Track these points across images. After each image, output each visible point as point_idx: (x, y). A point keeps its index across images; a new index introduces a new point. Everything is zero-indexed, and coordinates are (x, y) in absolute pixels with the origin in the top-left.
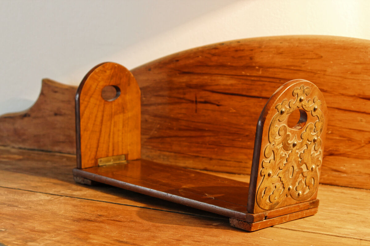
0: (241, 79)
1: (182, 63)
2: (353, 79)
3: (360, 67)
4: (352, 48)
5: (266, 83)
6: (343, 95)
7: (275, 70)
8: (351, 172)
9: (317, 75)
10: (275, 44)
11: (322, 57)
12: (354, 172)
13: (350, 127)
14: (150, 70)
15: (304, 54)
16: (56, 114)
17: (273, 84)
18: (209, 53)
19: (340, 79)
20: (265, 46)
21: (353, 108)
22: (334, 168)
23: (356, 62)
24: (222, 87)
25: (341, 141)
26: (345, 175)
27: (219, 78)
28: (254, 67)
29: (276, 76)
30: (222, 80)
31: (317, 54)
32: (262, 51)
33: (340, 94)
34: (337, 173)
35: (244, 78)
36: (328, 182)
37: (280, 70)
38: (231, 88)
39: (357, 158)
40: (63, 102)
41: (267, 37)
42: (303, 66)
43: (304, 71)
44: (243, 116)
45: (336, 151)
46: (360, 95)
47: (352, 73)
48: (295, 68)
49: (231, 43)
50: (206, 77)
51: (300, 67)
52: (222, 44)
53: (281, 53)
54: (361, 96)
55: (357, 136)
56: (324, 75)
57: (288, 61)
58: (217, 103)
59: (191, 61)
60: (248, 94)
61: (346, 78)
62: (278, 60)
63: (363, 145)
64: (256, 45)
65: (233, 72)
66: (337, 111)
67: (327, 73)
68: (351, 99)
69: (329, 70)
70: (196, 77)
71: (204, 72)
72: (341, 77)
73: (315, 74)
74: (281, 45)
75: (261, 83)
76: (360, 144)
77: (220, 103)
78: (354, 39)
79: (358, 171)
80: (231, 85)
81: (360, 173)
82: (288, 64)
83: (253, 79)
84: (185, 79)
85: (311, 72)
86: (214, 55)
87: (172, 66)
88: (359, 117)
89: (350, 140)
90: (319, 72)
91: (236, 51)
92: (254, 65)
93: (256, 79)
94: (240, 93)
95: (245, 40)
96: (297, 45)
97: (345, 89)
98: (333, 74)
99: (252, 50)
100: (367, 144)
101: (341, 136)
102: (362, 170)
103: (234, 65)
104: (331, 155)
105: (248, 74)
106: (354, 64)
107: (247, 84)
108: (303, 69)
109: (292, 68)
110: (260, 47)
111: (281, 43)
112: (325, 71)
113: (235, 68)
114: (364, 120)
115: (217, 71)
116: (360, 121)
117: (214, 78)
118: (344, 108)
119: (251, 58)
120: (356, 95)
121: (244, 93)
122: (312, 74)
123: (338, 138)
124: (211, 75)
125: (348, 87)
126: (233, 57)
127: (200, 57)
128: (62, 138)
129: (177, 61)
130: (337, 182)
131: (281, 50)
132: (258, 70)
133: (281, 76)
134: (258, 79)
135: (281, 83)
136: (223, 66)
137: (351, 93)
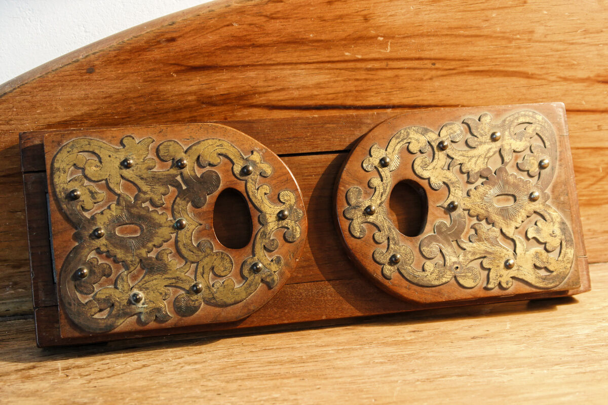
0: (340, 69)
1: (183, 45)
2: (587, 44)
3: (603, 16)
5: (401, 72)
6: (565, 79)
7: (424, 40)
9: (513, 44)
11: (525, 2)
14: (91, 71)
18: (260, 15)
19: (560, 47)
24: (296, 94)
27: (287, 72)
28: (374, 37)
29: (423, 55)
30: (295, 75)
33: (560, 77)
35: (351, 65)
38: (315, 92)
42: (485, 25)
43: (487, 37)
46: (599, 76)
47: (586, 32)
48: (467, 33)
50: (252, 74)
51: (479, 28)
54: (600, 79)
55: (591, 161)
56: (529, 40)
57: (453, 17)
59: (211, 38)
60: (358, 103)
61: (572, 44)
62: (430, 17)
63: (600, 177)
65: (324, 55)
67: (536, 36)
69: (540, 30)
70: (225, 75)
71: (245, 62)
72: (562, 42)
73: (510, 40)
75: (389, 73)
79: (589, 231)
80: (318, 86)
81: (595, 231)
82: (455, 24)
83: (370, 65)
84: (195, 84)
85: (503, 38)
86: (272, 17)
87: (156, 54)
90: (518, 36)
92: (373, 32)
93: (377, 65)
94: (339, 102)
97: (571, 66)
98: (548, 38)
100: (606, 174)
103: (323, 37)
105: (360, 57)
107: (357, 80)
108: (485, 32)
109: (462, 32)
112: (532, 32)
113: (327, 44)
114: (605, 127)
115: (281, 57)
116: (596, 128)
117: (272, 73)
119: (366, 19)
120: (592, 75)
121: (349, 102)
122: (504, 43)
124: (265, 66)
125: (575, 62)
126: (322, 19)
127: (236, 25)
129: (173, 40)
132: (383, 45)
133: (435, 52)
134: (383, 64)
135: (437, 69)
136: (296, 42)
137: (581, 74)
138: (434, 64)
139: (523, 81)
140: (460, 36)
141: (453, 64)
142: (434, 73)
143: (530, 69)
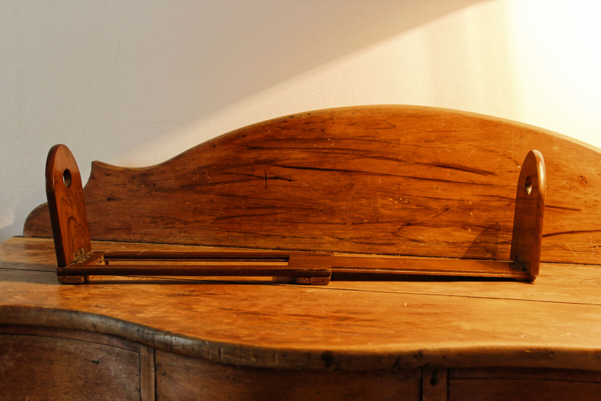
0: (312, 152)
1: (249, 138)
2: (427, 147)
3: (434, 134)
4: (425, 116)
5: (339, 155)
6: (417, 163)
7: (348, 141)
8: (429, 241)
9: (391, 145)
10: (347, 114)
11: (395, 126)
12: (432, 241)
13: (425, 196)
14: (214, 147)
15: (377, 124)
16: (109, 199)
17: (347, 156)
18: (278, 127)
19: (414, 148)
20: (337, 117)
21: (428, 176)
22: (412, 238)
23: (429, 130)
24: (293, 161)
25: (418, 210)
26: (423, 244)
27: (290, 152)
28: (326, 139)
29: (349, 148)
30: (293, 153)
31: (390, 124)
32: (334, 123)
33: (415, 162)
34: (415, 243)
35: (316, 150)
36: (407, 252)
37: (353, 141)
38: (302, 161)
39: (434, 226)
40: (117, 185)
41: (338, 108)
42: (377, 136)
43: (378, 141)
44: (316, 190)
45: (413, 220)
46: (434, 163)
47: (426, 141)
48: (369, 139)
49: (301, 115)
50: (276, 152)
51: (374, 137)
52: (292, 117)
53: (353, 124)
54: (436, 164)
55: (434, 205)
56: (398, 144)
57: (361, 132)
58: (289, 178)
59: (259, 136)
60: (320, 167)
61: (420, 147)
62: (351, 131)
63: (440, 213)
64: (327, 117)
65: (305, 146)
66: (412, 180)
67: (401, 142)
68: (426, 167)
69: (403, 140)
70: (265, 152)
71: (273, 146)
72: (415, 145)
73: (389, 143)
74: (353, 115)
75: (334, 155)
76: (437, 212)
77: (292, 178)
78: (426, 108)
79: (436, 240)
80: (303, 159)
81: (438, 241)
82: (361, 134)
83: (325, 151)
84: (253, 155)
85: (386, 142)
86: (283, 128)
87: (238, 141)
88: (435, 185)
89: (427, 208)
90: (393, 142)
91: (307, 123)
92: (326, 137)
93: (328, 151)
94: (313, 166)
95: (316, 112)
96: (369, 115)
97: (420, 157)
98: (408, 143)
99: (323, 122)
100: (443, 212)
101: (417, 206)
102: (440, 239)
103: (305, 138)
104: (409, 225)
105: (320, 147)
106: (428, 132)
107: (320, 157)
108: (376, 139)
109: (366, 138)
110: (332, 119)
111: (353, 113)
112: (399, 140)
113: (306, 141)
114: (440, 188)
115: (287, 145)
116: (435, 188)
117: (284, 152)
118: (420, 177)
119: (323, 130)
120: (431, 162)
121: (317, 167)
122: (386, 144)
123: (415, 207)
124: (281, 149)
125: (422, 155)
126: (304, 130)
127: (269, 131)
128: (117, 225)
129: (245, 136)
130: (416, 252)
131: (354, 121)
132: (331, 142)
133: (354, 147)
134: (331, 151)
135: (355, 155)
136: (293, 139)
137: (425, 161)
138: (354, 152)
139: (396, 163)
140: (365, 140)
141: (362, 153)
142: (353, 156)
143: (400, 158)
